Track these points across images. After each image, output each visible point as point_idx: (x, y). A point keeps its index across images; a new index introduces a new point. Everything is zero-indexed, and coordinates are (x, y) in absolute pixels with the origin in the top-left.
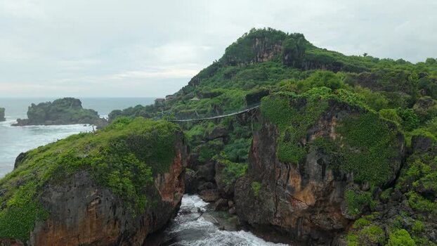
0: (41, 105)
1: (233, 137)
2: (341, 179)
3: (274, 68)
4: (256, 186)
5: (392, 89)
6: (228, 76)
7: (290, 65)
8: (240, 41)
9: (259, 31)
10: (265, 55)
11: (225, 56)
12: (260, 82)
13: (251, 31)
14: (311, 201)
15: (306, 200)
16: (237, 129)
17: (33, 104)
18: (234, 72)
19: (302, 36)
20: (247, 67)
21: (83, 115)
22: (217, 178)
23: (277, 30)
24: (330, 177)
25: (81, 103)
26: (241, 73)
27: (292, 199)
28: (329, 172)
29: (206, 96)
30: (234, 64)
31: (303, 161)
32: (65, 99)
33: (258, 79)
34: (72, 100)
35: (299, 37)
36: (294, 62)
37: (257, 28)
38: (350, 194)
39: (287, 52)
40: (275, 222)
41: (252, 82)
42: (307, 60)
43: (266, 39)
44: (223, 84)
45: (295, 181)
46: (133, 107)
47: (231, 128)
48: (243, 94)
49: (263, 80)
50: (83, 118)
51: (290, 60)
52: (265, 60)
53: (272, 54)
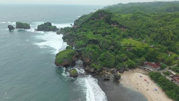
2: (92, 59)
3: (102, 23)
6: (91, 23)
11: (91, 17)
12: (98, 28)
18: (93, 23)
20: (96, 21)
24: (90, 59)
29: (84, 31)
30: (93, 19)
34: (49, 23)
39: (106, 18)
41: (96, 28)
42: (111, 22)
43: (102, 13)
50: (52, 29)
51: (107, 21)
52: (101, 19)
53: (103, 17)
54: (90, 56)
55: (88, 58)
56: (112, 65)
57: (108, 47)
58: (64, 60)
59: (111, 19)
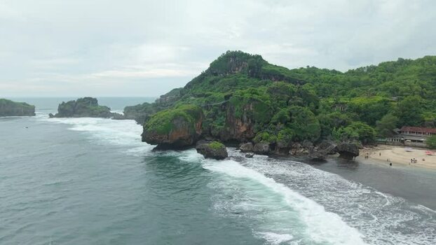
0: (69, 103)
1: (217, 117)
2: (253, 122)
3: (242, 78)
4: (228, 129)
5: (283, 94)
6: (212, 83)
7: (252, 76)
8: (220, 59)
9: (233, 53)
10: (237, 69)
11: (210, 69)
12: (233, 87)
13: (227, 52)
14: (245, 129)
15: (243, 129)
16: (220, 113)
17: (63, 102)
18: (217, 80)
19: (260, 56)
20: (225, 77)
21: (101, 110)
22: (212, 132)
23: (244, 52)
24: (250, 122)
25: (97, 101)
26: (220, 81)
27: (239, 129)
28: (250, 120)
29: (199, 96)
30: (216, 74)
31: (242, 117)
32: (86, 98)
33: (231, 85)
34: (90, 98)
35: (259, 57)
36: (255, 74)
37: (231, 50)
38: (255, 126)
39: (250, 68)
40: (234, 137)
41: (228, 87)
42: (263, 73)
43: (237, 59)
44: (209, 88)
45: (240, 124)
46: (141, 104)
47: (217, 113)
48: (223, 95)
49: (235, 86)
50: (101, 113)
51: (252, 73)
52: (236, 72)
53: (241, 68)
54: (247, 113)
55: (242, 120)
56: (315, 137)
57: (289, 99)
58: (175, 122)
59: (264, 68)
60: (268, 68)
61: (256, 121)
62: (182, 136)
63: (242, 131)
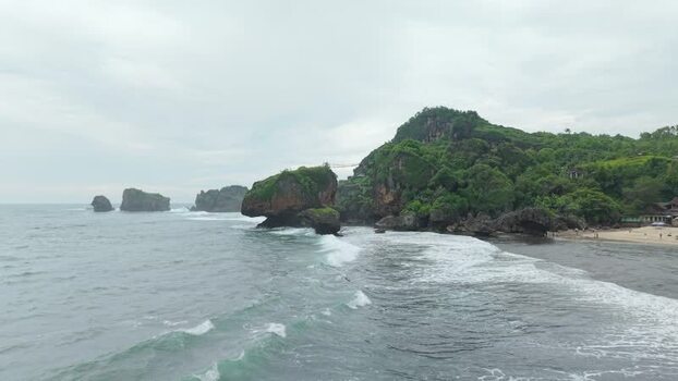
0: (209, 192)
2: (403, 187)
8: (412, 120)
10: (438, 134)
11: (397, 136)
13: (424, 110)
14: (391, 199)
15: (389, 198)
17: (202, 192)
19: (475, 113)
23: (449, 108)
24: (398, 187)
27: (382, 199)
28: (398, 185)
35: (473, 115)
37: (429, 107)
38: (406, 193)
40: (376, 212)
45: (384, 191)
51: (460, 137)
52: (437, 139)
53: (443, 132)
54: (393, 175)
55: (387, 185)
58: (281, 184)
59: (478, 129)
60: (486, 129)
61: (407, 185)
62: (291, 205)
63: (387, 201)
